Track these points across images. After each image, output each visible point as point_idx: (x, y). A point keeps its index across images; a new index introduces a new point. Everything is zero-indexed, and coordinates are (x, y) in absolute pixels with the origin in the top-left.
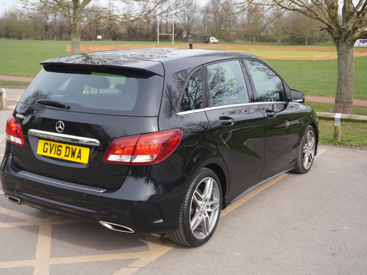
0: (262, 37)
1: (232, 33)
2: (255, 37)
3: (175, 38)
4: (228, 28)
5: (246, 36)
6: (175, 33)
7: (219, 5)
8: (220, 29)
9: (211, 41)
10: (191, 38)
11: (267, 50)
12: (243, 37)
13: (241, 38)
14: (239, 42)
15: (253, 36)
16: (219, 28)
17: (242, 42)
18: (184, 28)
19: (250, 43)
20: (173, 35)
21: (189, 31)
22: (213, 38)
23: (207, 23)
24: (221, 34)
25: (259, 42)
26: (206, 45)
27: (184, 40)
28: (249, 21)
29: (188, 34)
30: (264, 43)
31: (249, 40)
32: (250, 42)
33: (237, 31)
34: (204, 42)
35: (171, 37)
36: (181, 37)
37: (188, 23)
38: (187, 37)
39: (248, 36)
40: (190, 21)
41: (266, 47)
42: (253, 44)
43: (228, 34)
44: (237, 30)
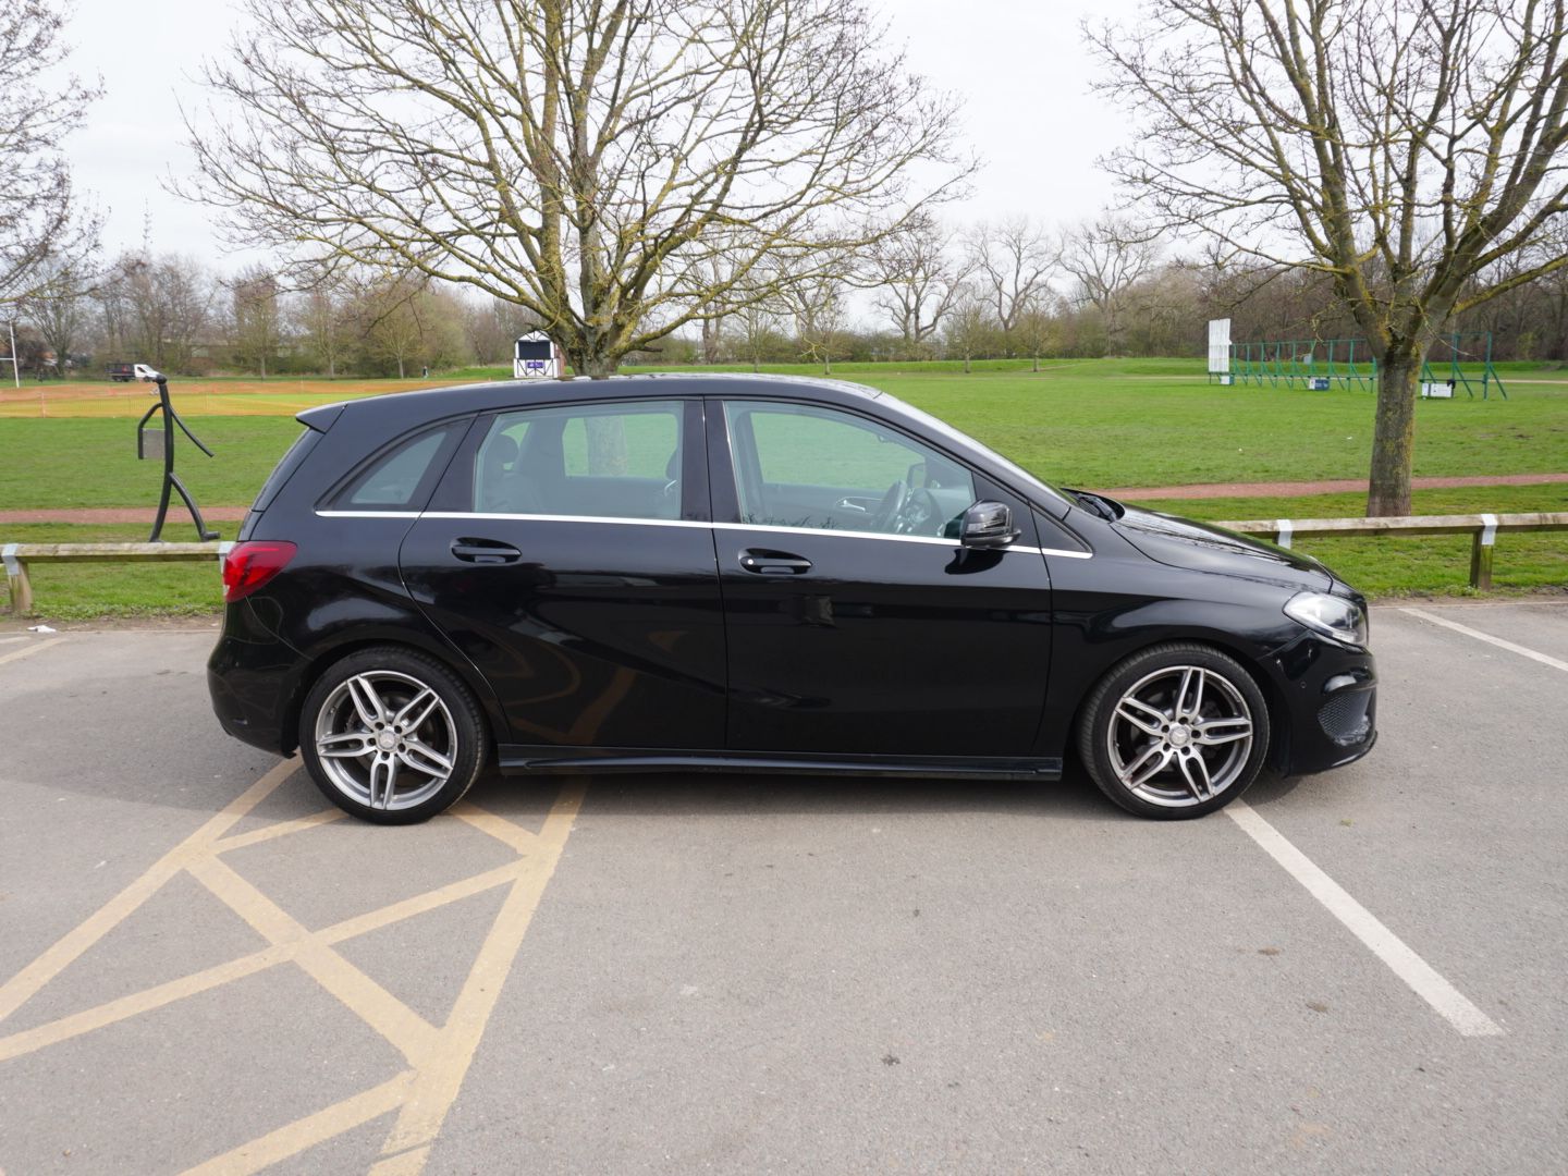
0: (281, 360)
1: (196, 352)
2: (263, 361)
3: (19, 369)
4: (183, 340)
5: (237, 359)
6: (18, 357)
7: (149, 277)
8: (159, 341)
9: (138, 374)
10: (71, 368)
11: (306, 392)
12: (231, 361)
13: (223, 365)
14: (218, 376)
15: (258, 360)
16: (155, 339)
17: (230, 375)
18: (43, 339)
19: (252, 376)
20: (14, 359)
21: (64, 349)
22: (143, 366)
23: (116, 326)
24: (166, 355)
25: (277, 373)
26: (123, 385)
27: (50, 375)
28: (240, 319)
29: (62, 356)
30: (290, 376)
31: (246, 369)
32: (249, 375)
33: (210, 348)
34: (115, 378)
35: (6, 366)
36: (40, 366)
37: (58, 328)
38: (58, 365)
39: (245, 360)
40: (63, 320)
41: (303, 385)
42: (262, 379)
43: (186, 355)
44: (210, 343)
